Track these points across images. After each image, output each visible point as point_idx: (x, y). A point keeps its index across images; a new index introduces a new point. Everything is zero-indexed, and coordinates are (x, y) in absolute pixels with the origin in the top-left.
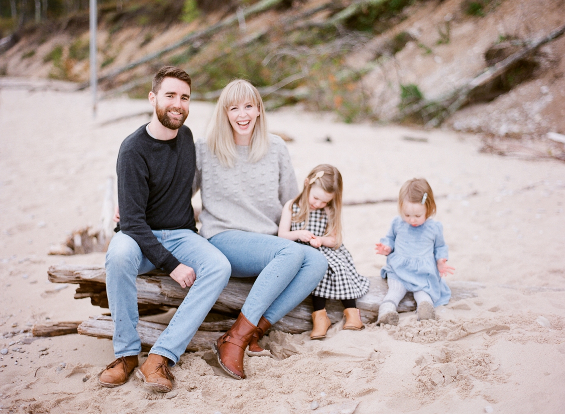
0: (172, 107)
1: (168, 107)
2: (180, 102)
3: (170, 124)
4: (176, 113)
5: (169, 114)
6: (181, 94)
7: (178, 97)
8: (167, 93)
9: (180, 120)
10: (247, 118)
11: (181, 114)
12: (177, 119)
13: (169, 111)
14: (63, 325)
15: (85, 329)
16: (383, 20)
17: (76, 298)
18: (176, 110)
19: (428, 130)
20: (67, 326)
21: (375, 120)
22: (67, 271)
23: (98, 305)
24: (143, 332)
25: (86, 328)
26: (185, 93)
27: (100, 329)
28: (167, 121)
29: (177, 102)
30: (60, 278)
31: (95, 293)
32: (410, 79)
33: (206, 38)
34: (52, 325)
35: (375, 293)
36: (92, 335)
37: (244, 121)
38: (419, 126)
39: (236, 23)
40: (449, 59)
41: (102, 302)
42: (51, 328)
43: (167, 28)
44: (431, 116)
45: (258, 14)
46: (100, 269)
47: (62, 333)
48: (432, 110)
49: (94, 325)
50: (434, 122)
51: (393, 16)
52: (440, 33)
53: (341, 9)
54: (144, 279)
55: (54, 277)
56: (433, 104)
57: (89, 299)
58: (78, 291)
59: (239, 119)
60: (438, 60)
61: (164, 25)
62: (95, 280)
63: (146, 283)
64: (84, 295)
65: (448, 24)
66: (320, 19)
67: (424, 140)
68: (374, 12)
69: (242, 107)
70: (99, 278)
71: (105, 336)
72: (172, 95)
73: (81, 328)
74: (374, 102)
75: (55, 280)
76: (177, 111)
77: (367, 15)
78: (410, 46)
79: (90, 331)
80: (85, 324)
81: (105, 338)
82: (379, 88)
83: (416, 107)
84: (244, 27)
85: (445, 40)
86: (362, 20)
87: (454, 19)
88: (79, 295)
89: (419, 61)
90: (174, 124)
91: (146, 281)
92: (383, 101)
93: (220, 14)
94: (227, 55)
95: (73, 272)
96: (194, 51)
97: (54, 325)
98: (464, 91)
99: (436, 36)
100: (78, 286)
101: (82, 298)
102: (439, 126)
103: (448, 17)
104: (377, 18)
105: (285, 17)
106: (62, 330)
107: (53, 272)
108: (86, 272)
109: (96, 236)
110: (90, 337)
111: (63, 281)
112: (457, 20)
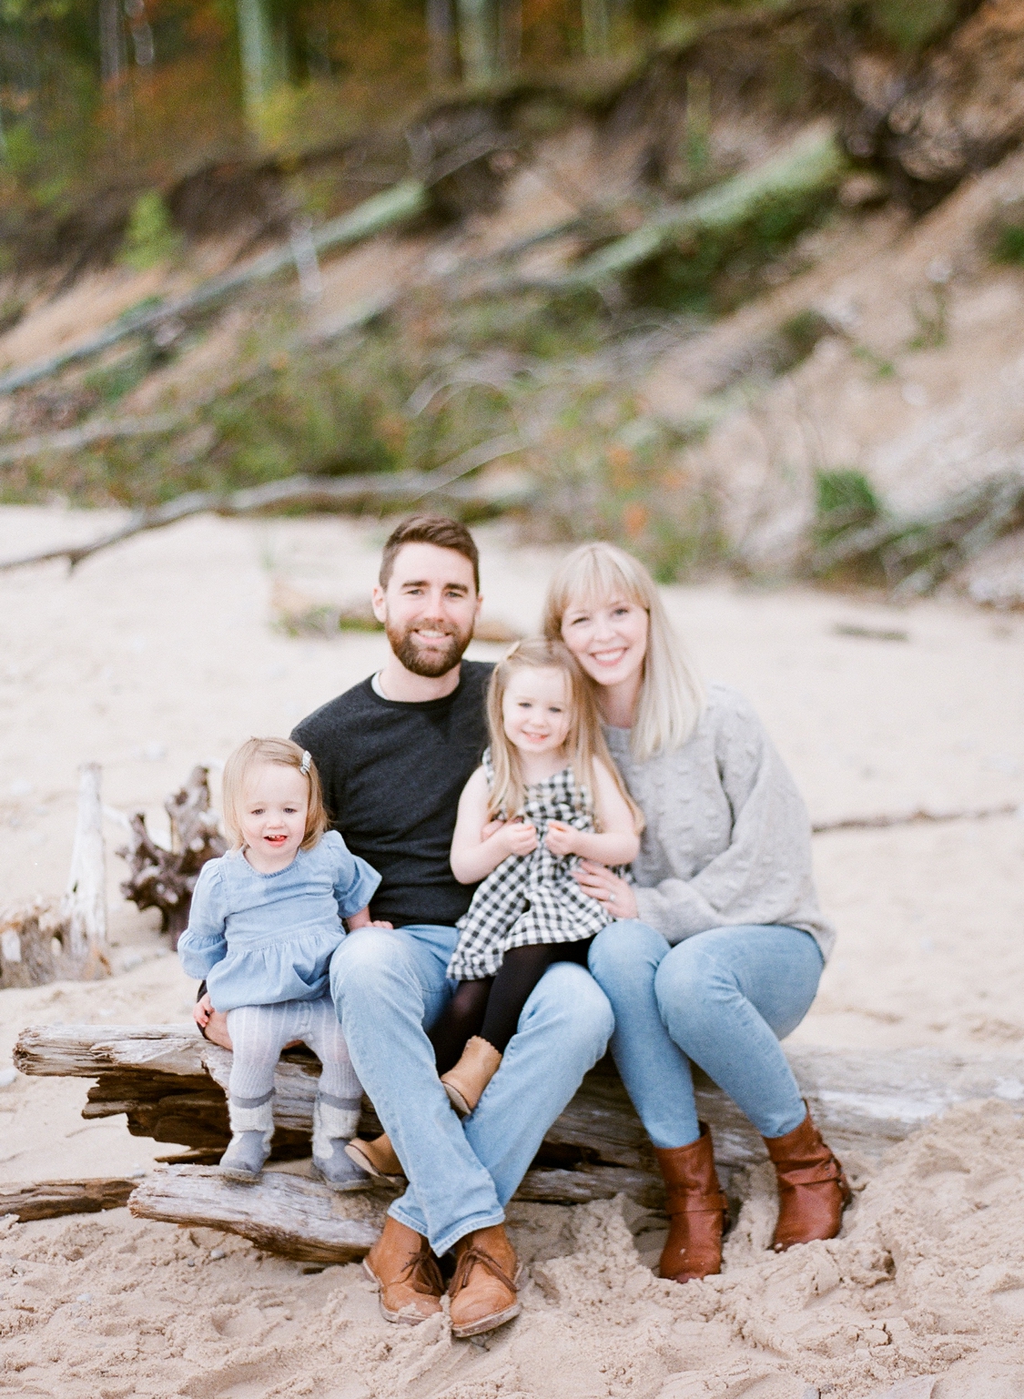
0: (421, 618)
1: (412, 620)
2: (441, 604)
3: (417, 664)
4: (431, 633)
5: (416, 638)
6: (443, 584)
7: (435, 592)
8: (406, 585)
9: (443, 652)
10: (619, 643)
11: (447, 634)
12: (434, 650)
13: (417, 631)
14: (47, 1189)
15: (148, 1201)
16: (739, 273)
17: (86, 1116)
18: (434, 625)
19: (901, 605)
20: (61, 1194)
21: (743, 572)
22: (71, 1042)
23: (149, 1136)
24: (306, 1207)
25: (153, 1198)
26: (453, 580)
27: (190, 1202)
28: (411, 655)
29: (431, 605)
30: (50, 1062)
31: (141, 1100)
32: (841, 455)
33: (200, 319)
34: (17, 1189)
35: (918, 1095)
36: (168, 1219)
37: (608, 652)
38: (874, 593)
39: (290, 274)
40: (945, 392)
41: (159, 1125)
42: (14, 1199)
43: (69, 283)
44: (910, 564)
45: (352, 245)
46: (164, 1036)
47: (48, 1211)
48: (912, 546)
49: (172, 1190)
50: (918, 579)
51: (769, 260)
52: (918, 315)
53: (611, 238)
54: (297, 1063)
55: (35, 1058)
56: (917, 529)
57: (123, 1119)
58: (93, 1098)
59: (596, 648)
60: (915, 396)
61: (57, 275)
62: (152, 1068)
63: (303, 1075)
64: (111, 1106)
65: (940, 291)
66: (546, 266)
67: (895, 636)
68: (714, 251)
69: (601, 618)
70: (165, 1061)
71: (203, 1219)
72: (418, 587)
73: (139, 1198)
74: (736, 520)
75: (37, 1067)
76: (433, 628)
77: (688, 257)
78: (828, 354)
79: (164, 1207)
80: (147, 1188)
81: (202, 1225)
82: (746, 477)
83: (863, 539)
84: (314, 284)
85: (932, 335)
86: (679, 272)
87: (953, 277)
88: (97, 1108)
89: (858, 397)
90: (428, 662)
91: (304, 1070)
92: (761, 516)
93: (231, 244)
94: (274, 374)
95: (89, 1047)
96: (160, 358)
97: (23, 1192)
98: (1006, 493)
99: (901, 325)
100: (93, 1083)
101: (102, 1116)
102: (929, 592)
103: (939, 269)
104: (721, 266)
105: (443, 260)
106: (48, 1205)
107: (33, 1046)
108: (128, 1046)
109: (59, 935)
110: (162, 1224)
111: (58, 1069)
112: (965, 277)
